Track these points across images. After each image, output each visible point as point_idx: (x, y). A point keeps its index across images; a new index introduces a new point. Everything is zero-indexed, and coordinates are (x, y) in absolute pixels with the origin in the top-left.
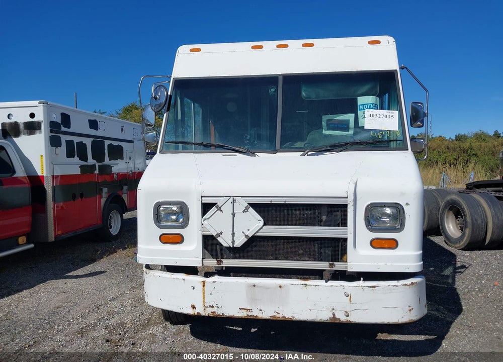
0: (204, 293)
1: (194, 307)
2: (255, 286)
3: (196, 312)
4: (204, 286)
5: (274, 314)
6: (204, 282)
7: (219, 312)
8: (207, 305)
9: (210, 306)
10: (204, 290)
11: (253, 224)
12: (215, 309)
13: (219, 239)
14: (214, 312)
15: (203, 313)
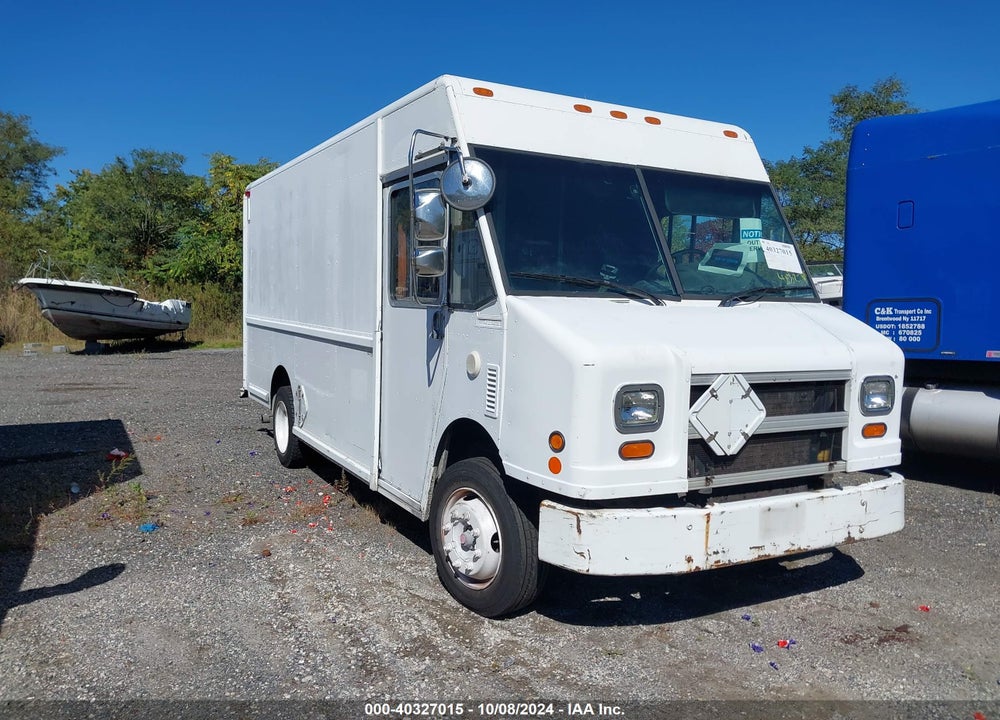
0: (707, 533)
1: (689, 560)
2: (769, 510)
3: (693, 567)
4: (708, 522)
5: (789, 547)
6: (708, 515)
7: (724, 559)
8: (710, 552)
9: (714, 553)
10: (707, 528)
11: (753, 417)
12: (719, 557)
13: (712, 445)
14: (719, 561)
15: (703, 566)
